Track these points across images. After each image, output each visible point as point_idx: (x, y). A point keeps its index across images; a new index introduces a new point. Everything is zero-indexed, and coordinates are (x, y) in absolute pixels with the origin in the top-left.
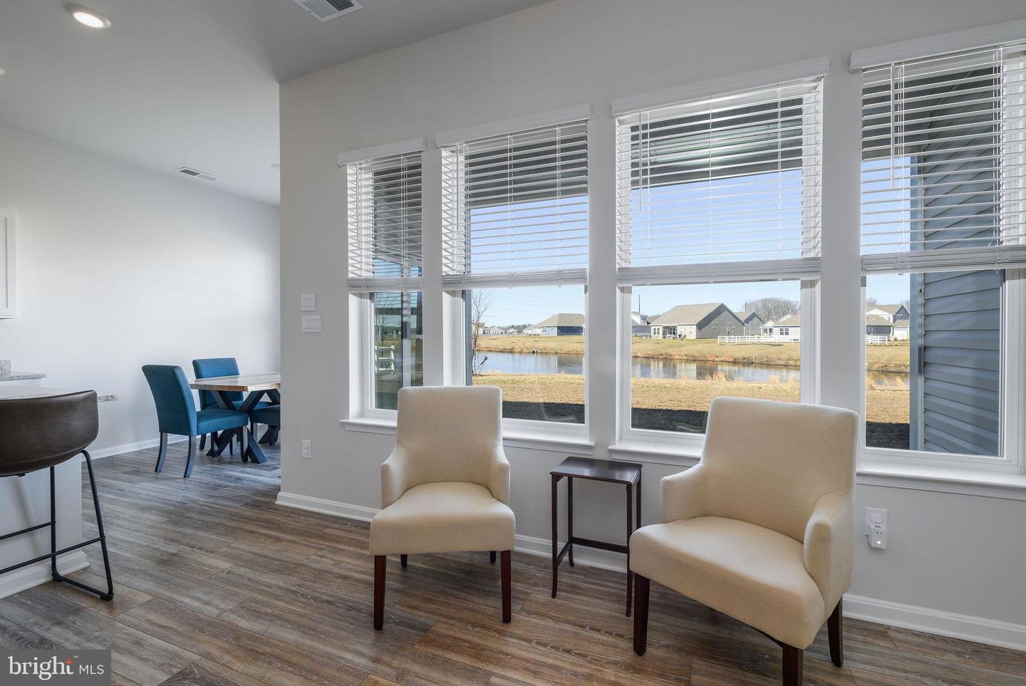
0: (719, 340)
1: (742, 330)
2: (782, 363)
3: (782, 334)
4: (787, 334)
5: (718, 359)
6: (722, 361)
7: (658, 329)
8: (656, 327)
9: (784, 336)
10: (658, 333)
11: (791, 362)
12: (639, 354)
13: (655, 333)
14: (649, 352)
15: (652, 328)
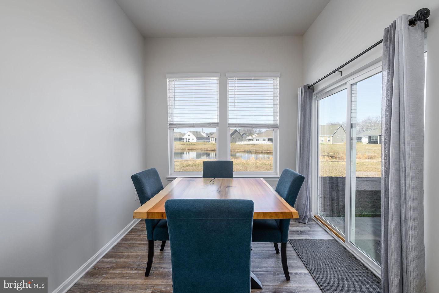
0: (236, 143)
1: (242, 139)
2: (261, 151)
3: (256, 141)
4: (258, 141)
5: (239, 151)
6: (240, 151)
7: (213, 139)
8: (212, 138)
9: (257, 141)
10: (213, 141)
11: (263, 151)
12: (208, 149)
13: (212, 141)
14: (212, 148)
15: (211, 138)
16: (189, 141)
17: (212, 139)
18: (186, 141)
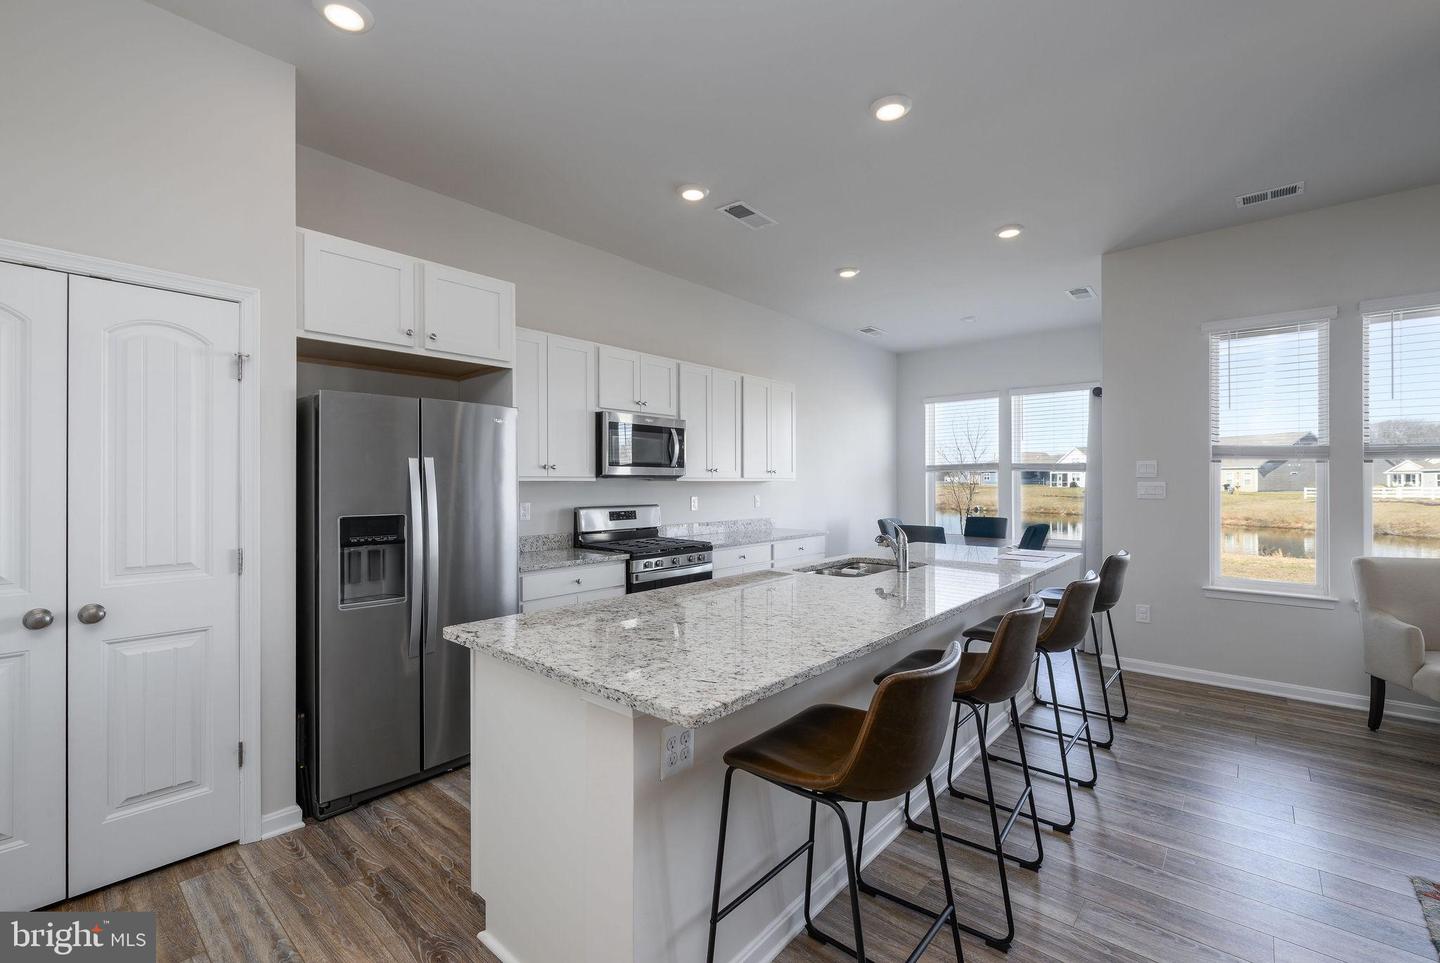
16: (1074, 485)
18: (1065, 485)
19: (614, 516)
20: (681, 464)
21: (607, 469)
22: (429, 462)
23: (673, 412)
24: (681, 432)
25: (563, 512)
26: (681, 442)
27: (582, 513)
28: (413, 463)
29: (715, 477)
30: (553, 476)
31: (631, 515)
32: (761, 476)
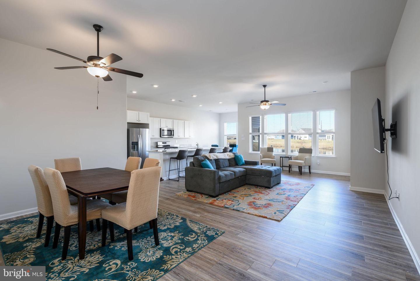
7: (330, 136)
10: (330, 138)
13: (328, 138)
16: (300, 139)
17: (328, 136)
18: (298, 139)
19: (163, 143)
20: (173, 135)
21: (162, 136)
22: (140, 136)
23: (172, 127)
24: (173, 130)
25: (155, 142)
26: (173, 132)
27: (158, 142)
28: (139, 136)
29: (179, 137)
30: (154, 137)
31: (166, 143)
32: (188, 137)
